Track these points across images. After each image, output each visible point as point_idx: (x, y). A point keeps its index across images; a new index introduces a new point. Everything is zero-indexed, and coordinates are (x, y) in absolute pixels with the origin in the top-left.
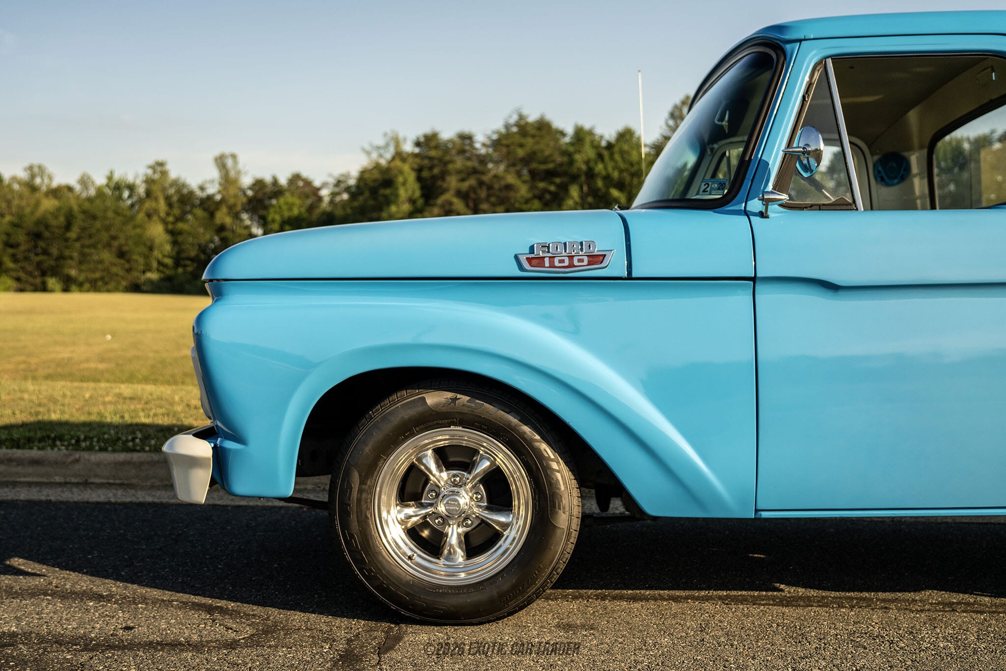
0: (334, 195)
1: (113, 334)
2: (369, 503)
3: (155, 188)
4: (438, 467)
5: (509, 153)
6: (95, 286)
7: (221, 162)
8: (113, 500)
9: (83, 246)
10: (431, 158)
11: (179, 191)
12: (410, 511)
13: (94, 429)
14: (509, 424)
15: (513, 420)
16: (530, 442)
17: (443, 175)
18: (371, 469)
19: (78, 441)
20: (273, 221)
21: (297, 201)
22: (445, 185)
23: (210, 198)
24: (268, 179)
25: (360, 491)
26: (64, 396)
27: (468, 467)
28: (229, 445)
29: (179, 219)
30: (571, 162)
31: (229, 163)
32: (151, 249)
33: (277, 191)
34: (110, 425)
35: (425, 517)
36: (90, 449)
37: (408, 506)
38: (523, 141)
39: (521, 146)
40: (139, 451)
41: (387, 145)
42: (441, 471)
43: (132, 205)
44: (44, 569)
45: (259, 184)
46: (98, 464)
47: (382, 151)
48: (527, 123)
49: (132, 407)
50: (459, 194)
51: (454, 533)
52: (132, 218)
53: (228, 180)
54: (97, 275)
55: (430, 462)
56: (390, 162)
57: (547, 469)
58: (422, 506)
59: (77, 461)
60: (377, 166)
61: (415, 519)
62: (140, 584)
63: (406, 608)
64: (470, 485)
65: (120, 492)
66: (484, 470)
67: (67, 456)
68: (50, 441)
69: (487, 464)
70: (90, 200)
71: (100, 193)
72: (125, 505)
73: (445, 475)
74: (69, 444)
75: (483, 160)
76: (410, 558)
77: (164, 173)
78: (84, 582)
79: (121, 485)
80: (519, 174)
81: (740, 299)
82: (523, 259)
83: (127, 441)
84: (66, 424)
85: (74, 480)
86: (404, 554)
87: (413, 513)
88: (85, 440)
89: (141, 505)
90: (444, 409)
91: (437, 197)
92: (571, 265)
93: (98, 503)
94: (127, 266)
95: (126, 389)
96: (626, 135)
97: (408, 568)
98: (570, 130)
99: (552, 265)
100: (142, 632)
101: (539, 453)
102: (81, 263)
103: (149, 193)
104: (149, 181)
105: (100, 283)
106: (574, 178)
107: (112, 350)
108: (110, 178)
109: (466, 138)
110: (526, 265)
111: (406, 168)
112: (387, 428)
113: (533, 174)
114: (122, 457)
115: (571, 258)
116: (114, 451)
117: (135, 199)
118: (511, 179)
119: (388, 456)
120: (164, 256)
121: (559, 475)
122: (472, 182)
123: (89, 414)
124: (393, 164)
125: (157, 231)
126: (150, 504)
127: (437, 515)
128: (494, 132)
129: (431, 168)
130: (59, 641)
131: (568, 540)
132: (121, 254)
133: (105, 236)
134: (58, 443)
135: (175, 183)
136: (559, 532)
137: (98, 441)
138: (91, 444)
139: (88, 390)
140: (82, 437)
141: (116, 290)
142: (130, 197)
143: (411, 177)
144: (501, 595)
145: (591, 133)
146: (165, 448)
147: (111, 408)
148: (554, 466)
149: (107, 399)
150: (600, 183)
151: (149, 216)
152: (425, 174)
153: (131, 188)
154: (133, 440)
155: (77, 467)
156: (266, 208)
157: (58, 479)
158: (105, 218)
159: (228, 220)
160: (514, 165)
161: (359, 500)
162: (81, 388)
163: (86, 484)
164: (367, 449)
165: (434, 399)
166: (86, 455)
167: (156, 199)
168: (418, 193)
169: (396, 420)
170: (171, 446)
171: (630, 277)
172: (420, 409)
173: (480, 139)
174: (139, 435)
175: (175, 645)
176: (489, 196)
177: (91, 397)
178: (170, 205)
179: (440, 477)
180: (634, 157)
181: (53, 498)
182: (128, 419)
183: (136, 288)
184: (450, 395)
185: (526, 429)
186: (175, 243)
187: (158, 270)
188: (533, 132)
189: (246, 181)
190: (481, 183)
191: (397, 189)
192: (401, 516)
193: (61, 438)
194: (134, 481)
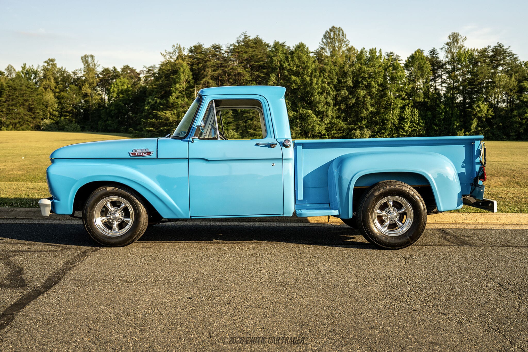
0: (146, 77)
1: (25, 156)
2: (92, 216)
3: (48, 73)
4: (111, 206)
5: (239, 56)
6: (15, 127)
7: (85, 59)
8: (25, 223)
9: (9, 105)
10: (198, 59)
11: (62, 75)
12: (104, 218)
13: (18, 200)
14: (128, 195)
15: (129, 194)
16: (133, 200)
17: (204, 68)
18: (93, 207)
19: (12, 204)
20: (113, 92)
21: (127, 81)
22: (205, 73)
23: (79, 79)
24: (111, 68)
25: (90, 213)
26: (6, 188)
27: (119, 207)
28: (56, 201)
29: (61, 91)
30: (272, 61)
31: (90, 60)
32: (47, 107)
33: (116, 75)
34: (24, 199)
35: (108, 220)
36: (17, 207)
37: (103, 217)
38: (247, 50)
39: (246, 52)
40: (34, 207)
41: (175, 51)
42: (112, 208)
43: (36, 83)
44: (5, 239)
45: (106, 71)
46: (20, 212)
47: (171, 55)
48: (249, 40)
49: (33, 192)
50: (213, 78)
51: (115, 224)
52: (36, 89)
53: (89, 69)
54: (17, 121)
55: (109, 205)
56: (175, 61)
57: (138, 207)
58: (107, 217)
59: (12, 211)
60: (169, 63)
61: (105, 220)
62: (33, 241)
63: (102, 243)
64: (119, 211)
65: (27, 221)
66: (123, 207)
67: (9, 209)
68: (2, 204)
69: (124, 205)
70: (12, 80)
71: (18, 76)
72: (29, 224)
73: (113, 209)
74: (9, 205)
75: (226, 60)
76: (103, 230)
77: (54, 65)
78: (17, 241)
79: (28, 219)
80: (245, 67)
81: (185, 164)
82: (130, 153)
83: (30, 204)
84: (7, 198)
85: (11, 217)
86: (101, 229)
87: (105, 219)
88: (15, 204)
89: (34, 224)
90: (111, 192)
91: (201, 80)
92: (143, 155)
93: (20, 224)
94: (33, 116)
95: (30, 185)
96: (300, 47)
97: (102, 232)
98: (272, 44)
99: (138, 155)
100: (33, 249)
101: (136, 203)
102: (7, 114)
103: (45, 77)
104: (46, 70)
105: (18, 125)
106: (273, 70)
107: (25, 165)
108: (24, 68)
109: (217, 48)
110: (131, 155)
111: (185, 64)
112: (97, 196)
113: (252, 67)
114: (28, 209)
115: (143, 153)
116: (25, 207)
117: (38, 79)
118: (240, 70)
119: (97, 204)
120: (53, 110)
121: (141, 208)
122: (220, 71)
123: (16, 195)
124: (177, 62)
125: (50, 97)
126: (37, 224)
127: (111, 219)
128: (231, 45)
129: (198, 64)
130: (11, 251)
131: (143, 224)
132: (30, 109)
133: (21, 100)
134: (5, 205)
135: (60, 70)
136: (141, 222)
137: (20, 204)
138: (17, 205)
139: (15, 185)
140: (14, 203)
141: (27, 129)
142: (35, 78)
143: (187, 68)
144: (126, 239)
145: (283, 45)
146: (39, 202)
147: (24, 192)
148: (140, 206)
149: (23, 189)
150: (286, 73)
151: (46, 89)
152: (195, 67)
153: (36, 73)
154: (32, 204)
155: (12, 213)
156: (110, 84)
157: (5, 217)
158: (21, 90)
159: (89, 91)
160: (242, 63)
161: (90, 215)
162: (12, 184)
163: (16, 219)
164: (92, 202)
165: (109, 189)
166: (15, 209)
167: (49, 79)
168: (191, 77)
169: (99, 194)
170: (40, 202)
171: (157, 158)
172: (105, 191)
173: (224, 48)
174: (35, 202)
175: (41, 251)
176: (229, 79)
177: (16, 188)
178: (57, 83)
179: (112, 209)
180: (304, 58)
181: (5, 223)
182: (31, 196)
183: (38, 128)
184: (113, 188)
185: (132, 196)
186: (60, 103)
187: (50, 118)
188: (252, 45)
189: (99, 70)
190: (225, 72)
191: (180, 75)
192: (102, 219)
193: (6, 203)
194: (32, 217)
